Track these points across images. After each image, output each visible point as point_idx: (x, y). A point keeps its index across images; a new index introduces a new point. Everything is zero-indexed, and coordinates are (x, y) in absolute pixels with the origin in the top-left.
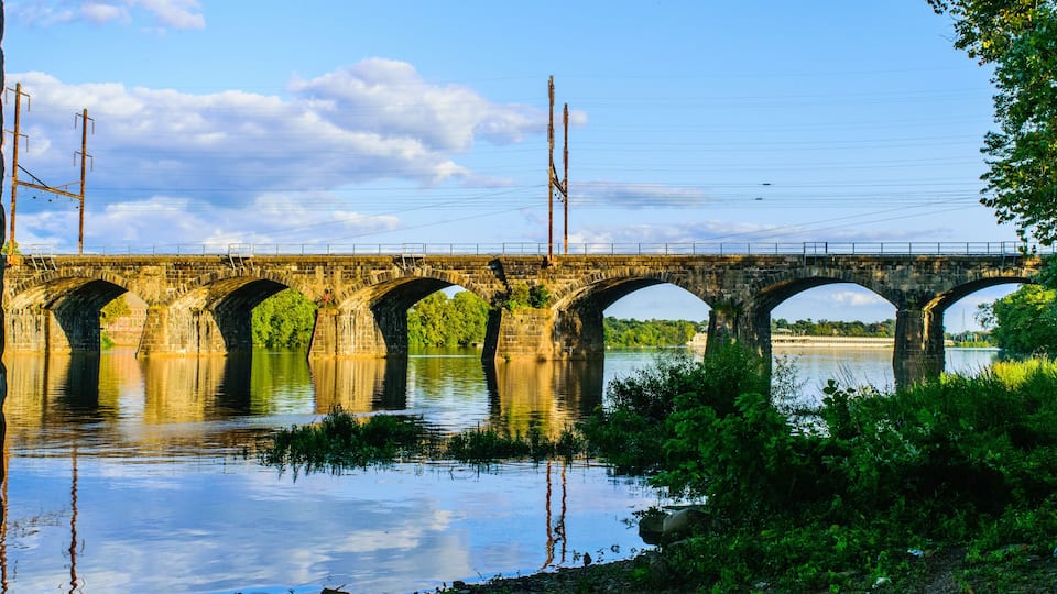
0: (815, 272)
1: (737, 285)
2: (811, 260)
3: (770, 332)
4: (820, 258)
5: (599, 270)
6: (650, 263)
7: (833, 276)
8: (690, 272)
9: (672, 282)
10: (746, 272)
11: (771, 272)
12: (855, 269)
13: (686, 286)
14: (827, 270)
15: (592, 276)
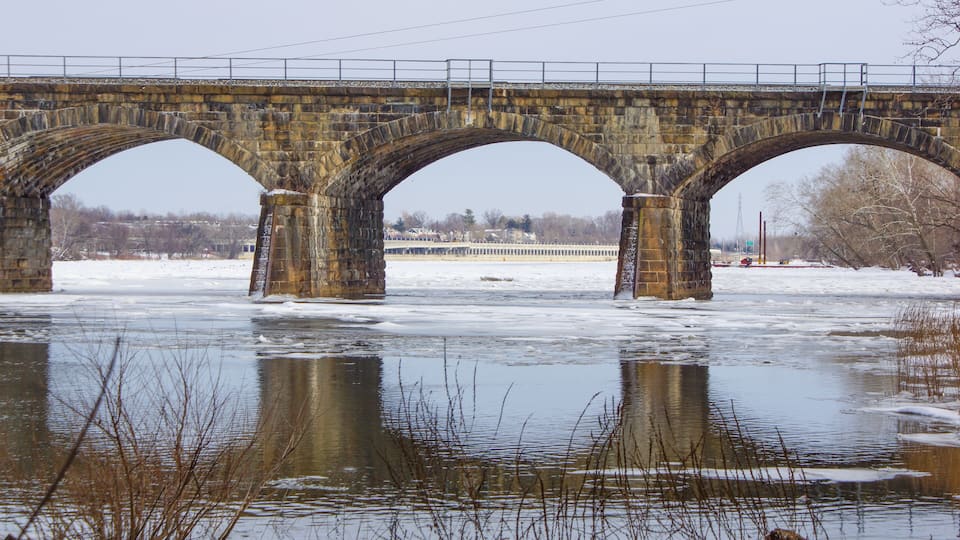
0: (470, 119)
1: (317, 143)
2: (461, 95)
3: (382, 236)
4: (480, 92)
5: (35, 111)
6: (140, 98)
7: (503, 126)
8: (223, 115)
9: (187, 137)
10: (333, 116)
11: (382, 118)
12: (545, 114)
13: (214, 145)
14: (493, 114)
15: (23, 122)
